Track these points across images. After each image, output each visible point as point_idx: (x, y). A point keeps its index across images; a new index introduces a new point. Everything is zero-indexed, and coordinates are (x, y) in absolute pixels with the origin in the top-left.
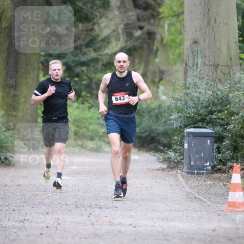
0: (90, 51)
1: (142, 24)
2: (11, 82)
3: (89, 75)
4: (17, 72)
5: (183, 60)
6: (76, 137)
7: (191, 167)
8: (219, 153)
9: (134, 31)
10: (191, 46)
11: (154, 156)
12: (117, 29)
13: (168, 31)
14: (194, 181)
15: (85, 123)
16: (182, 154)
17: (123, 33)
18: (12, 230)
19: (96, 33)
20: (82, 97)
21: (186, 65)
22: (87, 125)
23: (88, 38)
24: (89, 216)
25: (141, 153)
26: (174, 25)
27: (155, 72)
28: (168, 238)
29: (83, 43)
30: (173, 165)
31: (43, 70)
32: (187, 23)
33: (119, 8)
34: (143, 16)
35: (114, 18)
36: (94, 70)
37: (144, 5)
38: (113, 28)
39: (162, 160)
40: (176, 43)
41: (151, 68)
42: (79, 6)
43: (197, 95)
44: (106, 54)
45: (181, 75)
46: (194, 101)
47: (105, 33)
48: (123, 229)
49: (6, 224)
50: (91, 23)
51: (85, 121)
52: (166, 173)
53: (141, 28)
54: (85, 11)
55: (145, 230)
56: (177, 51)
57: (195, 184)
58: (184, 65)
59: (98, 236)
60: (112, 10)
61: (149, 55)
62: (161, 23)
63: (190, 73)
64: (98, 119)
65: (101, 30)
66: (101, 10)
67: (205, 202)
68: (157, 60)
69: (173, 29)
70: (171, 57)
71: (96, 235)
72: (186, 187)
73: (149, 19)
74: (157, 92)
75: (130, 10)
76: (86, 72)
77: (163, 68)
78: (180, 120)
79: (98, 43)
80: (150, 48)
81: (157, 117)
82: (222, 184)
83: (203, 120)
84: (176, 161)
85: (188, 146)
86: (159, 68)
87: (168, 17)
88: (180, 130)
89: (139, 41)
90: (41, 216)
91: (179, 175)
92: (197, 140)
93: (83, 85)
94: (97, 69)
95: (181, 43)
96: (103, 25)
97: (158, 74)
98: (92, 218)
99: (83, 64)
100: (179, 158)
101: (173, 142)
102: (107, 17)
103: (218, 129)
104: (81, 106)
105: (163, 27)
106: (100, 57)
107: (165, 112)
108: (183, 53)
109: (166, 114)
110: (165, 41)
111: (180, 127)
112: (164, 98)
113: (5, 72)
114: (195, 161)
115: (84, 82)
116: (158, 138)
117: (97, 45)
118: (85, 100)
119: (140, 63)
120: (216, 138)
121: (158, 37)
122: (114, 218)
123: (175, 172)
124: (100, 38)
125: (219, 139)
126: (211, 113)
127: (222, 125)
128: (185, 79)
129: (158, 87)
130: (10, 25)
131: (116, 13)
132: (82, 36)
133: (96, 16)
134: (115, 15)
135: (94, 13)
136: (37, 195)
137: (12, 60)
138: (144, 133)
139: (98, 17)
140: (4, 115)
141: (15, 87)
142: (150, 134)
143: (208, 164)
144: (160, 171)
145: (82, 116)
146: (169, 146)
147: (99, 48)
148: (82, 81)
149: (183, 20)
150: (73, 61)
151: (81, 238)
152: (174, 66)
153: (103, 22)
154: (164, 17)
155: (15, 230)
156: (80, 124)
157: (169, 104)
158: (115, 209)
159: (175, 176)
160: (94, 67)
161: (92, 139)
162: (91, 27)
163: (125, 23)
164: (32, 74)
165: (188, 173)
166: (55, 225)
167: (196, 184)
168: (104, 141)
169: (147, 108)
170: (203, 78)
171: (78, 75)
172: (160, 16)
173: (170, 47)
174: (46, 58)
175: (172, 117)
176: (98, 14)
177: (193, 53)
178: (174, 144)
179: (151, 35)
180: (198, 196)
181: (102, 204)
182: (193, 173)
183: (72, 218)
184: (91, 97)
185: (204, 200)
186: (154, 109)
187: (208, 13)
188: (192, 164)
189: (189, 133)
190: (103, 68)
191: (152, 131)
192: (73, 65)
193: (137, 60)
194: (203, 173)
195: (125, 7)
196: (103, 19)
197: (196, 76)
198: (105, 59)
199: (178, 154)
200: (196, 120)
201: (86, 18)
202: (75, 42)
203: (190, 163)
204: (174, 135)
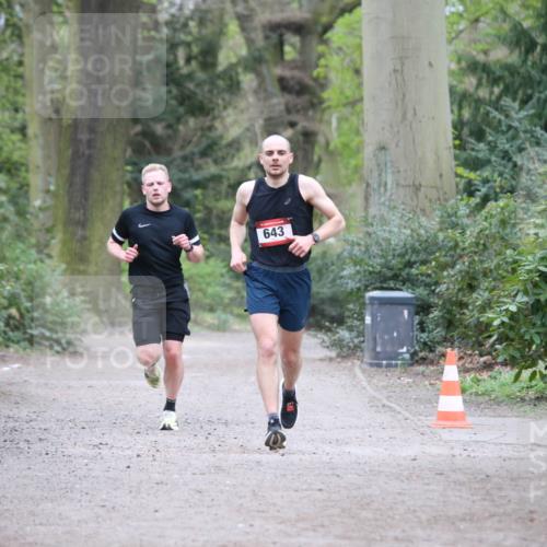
0: (207, 163)
1: (294, 118)
2: (77, 215)
3: (207, 203)
4: (86, 199)
5: (362, 178)
7: (377, 356)
8: (423, 331)
10: (374, 155)
11: (315, 336)
12: (253, 125)
13: (337, 129)
14: (382, 379)
15: (200, 284)
16: (361, 334)
18: (80, 460)
19: (218, 133)
21: (368, 185)
22: (204, 286)
23: (205, 143)
24: (207, 438)
26: (347, 119)
28: (338, 472)
29: (196, 150)
30: (347, 352)
31: (130, 195)
32: (368, 117)
33: (256, 92)
34: (296, 106)
35: (248, 109)
36: (215, 195)
37: (297, 87)
38: (246, 125)
39: (328, 344)
40: (350, 149)
42: (189, 89)
43: (387, 235)
44: (235, 169)
45: (359, 201)
46: (381, 245)
47: (234, 132)
48: (264, 458)
49: (71, 450)
50: (210, 117)
51: (201, 280)
52: (334, 365)
53: (292, 125)
54: (200, 97)
55: (301, 460)
56: (353, 162)
57: (382, 384)
58: (364, 185)
59: (224, 470)
60: (244, 95)
62: (326, 117)
63: (374, 199)
64: (222, 275)
65: (226, 128)
66: (227, 96)
67: (399, 413)
68: (319, 178)
69: (345, 126)
70: (343, 172)
71: (218, 469)
72: (368, 388)
73: (305, 109)
75: (273, 95)
76: (200, 197)
78: (359, 277)
79: (220, 149)
80: (307, 158)
81: (319, 271)
82: (427, 383)
83: (395, 277)
84: (351, 344)
85: (372, 320)
87: (338, 106)
88: (357, 294)
90: (128, 437)
91: (357, 369)
92: (386, 309)
93: (197, 219)
94: (220, 193)
95: (358, 150)
96: (229, 120)
98: (213, 441)
99: (197, 185)
100: (356, 341)
101: (347, 313)
102: (235, 107)
103: (422, 292)
105: (329, 123)
106: (224, 173)
108: (362, 167)
109: (333, 267)
110: (332, 147)
111: (359, 289)
113: (66, 199)
114: (383, 345)
115: (198, 215)
116: (321, 307)
117: (220, 154)
120: (418, 306)
121: (321, 139)
122: (248, 441)
123: (350, 364)
124: (224, 142)
125: (423, 308)
126: (410, 264)
127: (427, 285)
128: (366, 208)
130: (75, 121)
131: (251, 99)
132: (195, 139)
133: (218, 105)
134: (248, 102)
135: (214, 100)
136: (121, 403)
137: (78, 180)
139: (221, 108)
140: (65, 271)
141: (83, 224)
143: (405, 350)
144: (325, 363)
146: (340, 321)
147: (223, 158)
148: (195, 213)
149: (362, 111)
151: (194, 474)
152: (347, 188)
153: (228, 115)
154: (329, 107)
155: (86, 461)
157: (339, 250)
158: (250, 425)
159: (351, 370)
160: (214, 189)
161: (212, 310)
162: (208, 123)
163: (265, 116)
164: (111, 203)
165: (371, 365)
166: (151, 453)
167: (385, 383)
168: (231, 313)
170: (395, 207)
172: (324, 105)
173: (341, 155)
174: (134, 175)
175: (345, 273)
176: (220, 101)
177: (379, 165)
179: (308, 136)
180: (388, 403)
181: (229, 418)
182: (379, 366)
183: (179, 441)
184: (209, 240)
185: (398, 408)
187: (403, 100)
188: (379, 349)
189: (372, 299)
190: (230, 191)
195: (266, 90)
196: (230, 111)
199: (354, 334)
200: (384, 276)
201: (200, 109)
202: (182, 147)
203: (374, 349)
204: (349, 302)
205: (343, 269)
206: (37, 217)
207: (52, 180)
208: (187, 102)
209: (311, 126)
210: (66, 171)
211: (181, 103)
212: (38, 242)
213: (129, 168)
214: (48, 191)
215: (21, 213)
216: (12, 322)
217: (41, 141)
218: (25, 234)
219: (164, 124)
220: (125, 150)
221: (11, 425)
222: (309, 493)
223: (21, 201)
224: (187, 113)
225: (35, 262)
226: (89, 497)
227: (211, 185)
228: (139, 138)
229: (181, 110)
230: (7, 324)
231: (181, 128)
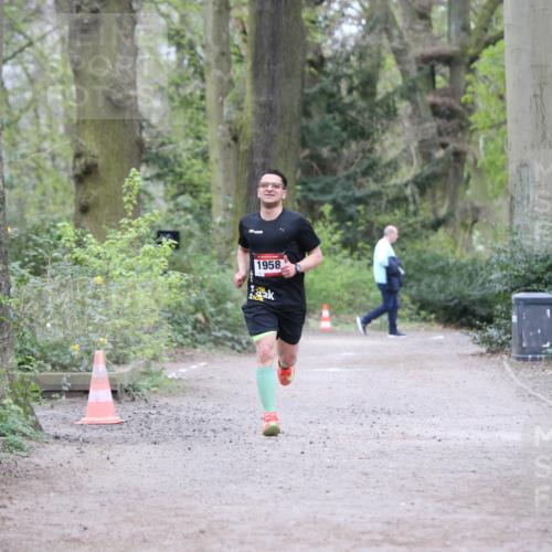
0: (368, 181)
1: (446, 139)
3: (368, 218)
5: (507, 191)
6: (351, 310)
7: (522, 351)
9: (433, 151)
10: (518, 171)
11: (467, 334)
12: (408, 147)
13: (484, 148)
14: (527, 372)
15: (364, 289)
16: (508, 331)
17: (417, 154)
19: (378, 154)
20: (359, 250)
21: (512, 198)
22: (367, 291)
23: (366, 163)
24: (372, 426)
25: (448, 330)
26: (492, 140)
27: (466, 211)
28: (489, 456)
29: (358, 170)
30: (495, 348)
32: (512, 137)
33: (410, 117)
34: (446, 129)
35: (404, 133)
36: (376, 210)
37: (447, 112)
38: (403, 147)
39: (479, 341)
40: (497, 167)
41: (460, 204)
43: (529, 243)
44: (395, 186)
45: (505, 213)
46: (525, 252)
47: (392, 154)
48: (422, 443)
49: (252, 439)
50: (370, 140)
51: (364, 286)
52: (485, 359)
53: (444, 146)
54: (361, 124)
55: (456, 445)
56: (498, 178)
57: (528, 376)
58: (509, 199)
59: (386, 455)
60: (401, 120)
61: (456, 186)
62: (474, 138)
63: (518, 210)
65: (384, 150)
66: (385, 122)
67: (544, 402)
68: (468, 192)
69: (491, 146)
70: (490, 187)
71: (383, 453)
72: (516, 380)
73: (455, 132)
74: (471, 240)
75: (426, 120)
77: (478, 203)
78: (504, 281)
79: (380, 169)
80: (458, 175)
81: (470, 276)
83: (538, 280)
84: (499, 341)
85: (518, 319)
86: (471, 203)
87: (483, 128)
88: (505, 296)
89: (442, 165)
90: (302, 427)
91: (505, 364)
92: (530, 309)
93: (359, 232)
94: (380, 207)
95: (504, 167)
96: (387, 143)
97: (470, 213)
98: (377, 428)
99: (359, 201)
100: (504, 338)
101: (495, 313)
102: (393, 132)
104: (357, 263)
105: (477, 143)
106: (383, 190)
107: (482, 269)
108: (507, 181)
109: (483, 272)
110: (479, 164)
111: (506, 291)
112: (480, 248)
114: (529, 341)
115: (361, 228)
116: (473, 308)
117: (380, 173)
118: (363, 254)
119: (443, 197)
121: (470, 158)
122: (409, 428)
123: (499, 358)
124: (384, 162)
128: (511, 220)
129: (471, 233)
130: (251, 147)
131: (407, 124)
132: (357, 161)
133: (377, 130)
134: (404, 127)
135: (374, 125)
138: (452, 300)
139: (380, 132)
142: (460, 303)
143: (548, 345)
144: (478, 357)
145: (358, 277)
146: (489, 320)
147: (383, 177)
148: (358, 226)
149: (505, 133)
150: (344, 197)
151: (361, 458)
152: (495, 201)
153: (386, 139)
154: (476, 129)
156: (356, 290)
157: (487, 257)
158: (410, 414)
159: (500, 363)
160: (375, 204)
162: (369, 146)
163: (420, 137)
165: (518, 359)
166: (323, 440)
167: (530, 375)
169: (455, 264)
170: (536, 218)
171: (351, 218)
172: (471, 128)
173: (489, 172)
174: (304, 194)
175: (493, 277)
176: (379, 127)
177: (521, 180)
178: (497, 316)
179: (458, 156)
180: (533, 393)
181: (391, 408)
182: (525, 359)
183: (347, 429)
185: (543, 398)
186: (466, 265)
187: (543, 122)
188: (524, 345)
189: (518, 300)
190: (389, 206)
191: (463, 297)
192: (343, 202)
193: (439, 194)
194: (541, 359)
195: (419, 116)
196: (388, 135)
197: (527, 215)
198: (392, 193)
199: (502, 331)
200: (528, 280)
201: (362, 134)
202: (346, 168)
203: (521, 345)
204: (497, 303)
205: (491, 274)
206: (218, 232)
207: (231, 199)
208: (349, 129)
209: (460, 146)
210: (244, 192)
211: (344, 129)
212: (220, 253)
213: (299, 187)
214: (227, 209)
215: (205, 228)
216: (198, 325)
217: (221, 164)
218: (208, 248)
219: (329, 147)
220: (295, 172)
221: (199, 416)
222: (464, 474)
223: (205, 218)
224: (349, 137)
225: (218, 272)
226: (267, 480)
227: (372, 201)
228: (308, 161)
229: (344, 135)
230: (194, 328)
231: (345, 151)
